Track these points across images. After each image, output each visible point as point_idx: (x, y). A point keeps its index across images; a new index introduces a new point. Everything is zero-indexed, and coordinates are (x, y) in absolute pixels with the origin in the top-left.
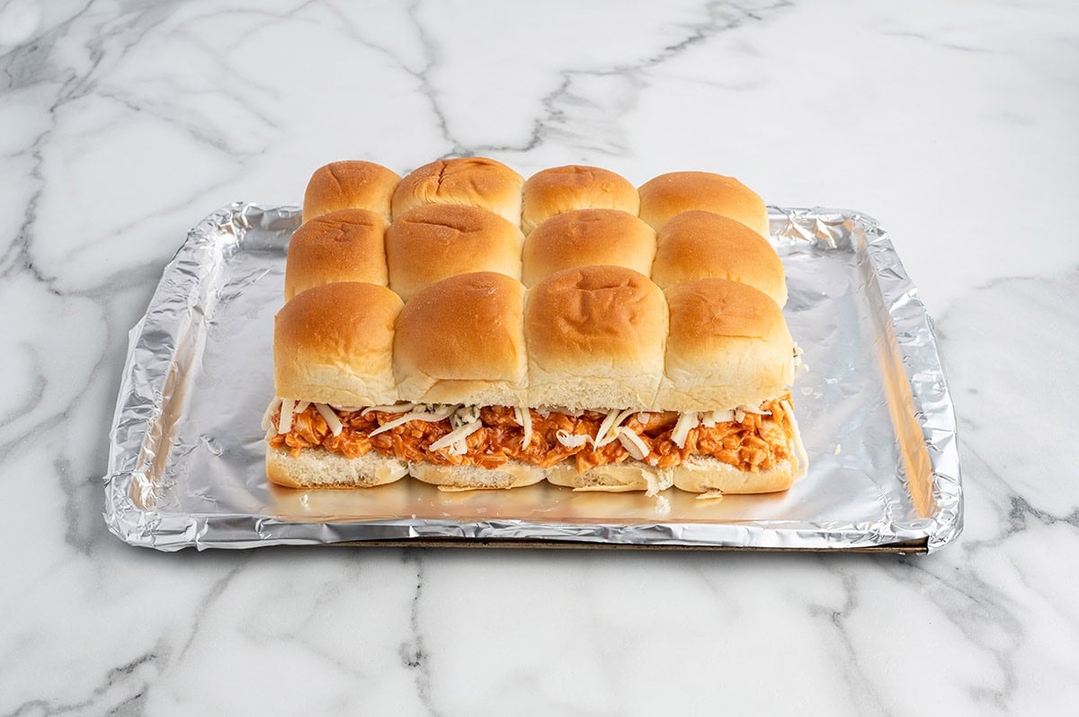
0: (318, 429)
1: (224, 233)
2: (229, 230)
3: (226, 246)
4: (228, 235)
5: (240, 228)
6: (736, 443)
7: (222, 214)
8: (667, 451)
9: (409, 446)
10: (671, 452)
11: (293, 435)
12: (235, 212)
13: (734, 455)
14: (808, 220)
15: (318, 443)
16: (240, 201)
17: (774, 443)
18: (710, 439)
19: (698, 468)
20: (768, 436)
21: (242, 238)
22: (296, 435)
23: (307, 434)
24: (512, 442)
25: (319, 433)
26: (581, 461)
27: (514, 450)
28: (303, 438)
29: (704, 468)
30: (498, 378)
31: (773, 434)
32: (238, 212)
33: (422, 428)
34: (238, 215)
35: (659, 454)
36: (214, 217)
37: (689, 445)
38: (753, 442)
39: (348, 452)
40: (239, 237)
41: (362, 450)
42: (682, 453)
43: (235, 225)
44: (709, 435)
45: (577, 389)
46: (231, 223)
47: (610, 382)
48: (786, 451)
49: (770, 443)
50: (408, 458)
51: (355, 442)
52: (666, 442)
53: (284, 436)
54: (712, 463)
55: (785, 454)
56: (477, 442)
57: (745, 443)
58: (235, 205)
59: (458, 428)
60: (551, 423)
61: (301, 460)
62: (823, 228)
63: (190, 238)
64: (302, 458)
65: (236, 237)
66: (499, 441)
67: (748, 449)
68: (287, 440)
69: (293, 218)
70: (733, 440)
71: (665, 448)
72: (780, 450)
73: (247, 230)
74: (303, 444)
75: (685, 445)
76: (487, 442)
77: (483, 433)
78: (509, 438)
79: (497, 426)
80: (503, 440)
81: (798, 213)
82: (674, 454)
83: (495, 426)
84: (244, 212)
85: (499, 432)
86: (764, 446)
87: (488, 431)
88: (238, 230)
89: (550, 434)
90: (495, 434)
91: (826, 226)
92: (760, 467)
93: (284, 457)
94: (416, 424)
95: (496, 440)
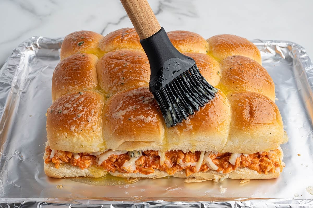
0: (68, 156)
1: (29, 50)
2: (31, 49)
3: (30, 56)
4: (31, 51)
5: (36, 48)
6: (257, 161)
7: (28, 42)
8: (227, 166)
9: (109, 166)
10: (229, 167)
11: (55, 158)
12: (33, 41)
13: (257, 166)
14: (273, 45)
15: (67, 161)
16: (35, 36)
17: (274, 161)
18: (246, 161)
19: (241, 173)
20: (271, 157)
21: (37, 52)
22: (57, 158)
23: (62, 158)
24: (157, 162)
25: (68, 157)
26: (188, 171)
27: (157, 166)
28: (60, 159)
29: (244, 172)
30: (152, 140)
31: (274, 157)
32: (35, 41)
33: (115, 157)
34: (35, 42)
35: (223, 168)
36: (25, 44)
37: (237, 164)
38: (265, 161)
39: (81, 167)
40: (35, 52)
41: (87, 165)
42: (234, 167)
43: (34, 47)
44: (246, 159)
45: (188, 145)
46: (32, 46)
47: (204, 143)
48: (279, 163)
49: (273, 161)
50: (109, 170)
51: (84, 162)
52: (226, 162)
53: (52, 159)
54: (247, 170)
55: (279, 165)
56: (140, 163)
57: (262, 161)
58: (33, 38)
59: (132, 158)
60: (174, 154)
61: (59, 170)
62: (279, 49)
63: (14, 53)
64: (60, 169)
65: (34, 52)
66: (151, 162)
67: (264, 164)
68: (53, 161)
69: (58, 44)
70: (256, 160)
71: (226, 165)
72: (277, 164)
73: (39, 48)
74: (61, 162)
75: (235, 164)
76: (145, 162)
77: (143, 158)
78: (155, 160)
79: (150, 155)
80: (152, 161)
81: (269, 42)
82: (230, 167)
83: (148, 155)
84: (38, 41)
85: (151, 158)
86: (270, 163)
87: (145, 157)
88: (35, 49)
89: (173, 159)
90: (149, 158)
91: (280, 48)
92: (269, 172)
93: (52, 168)
94: (113, 156)
95: (149, 161)
